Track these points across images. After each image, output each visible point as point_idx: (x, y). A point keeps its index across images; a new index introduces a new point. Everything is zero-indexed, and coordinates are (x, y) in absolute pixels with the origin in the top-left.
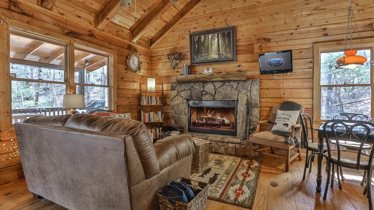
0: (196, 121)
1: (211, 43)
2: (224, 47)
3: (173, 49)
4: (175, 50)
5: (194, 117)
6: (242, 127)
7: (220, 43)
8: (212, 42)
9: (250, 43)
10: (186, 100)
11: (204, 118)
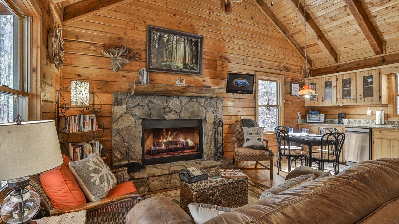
0: (153, 148)
1: (176, 48)
2: (191, 56)
3: (115, 38)
4: (119, 41)
5: (149, 143)
6: (210, 148)
7: (186, 50)
8: (177, 46)
9: (214, 58)
10: (141, 120)
11: (163, 142)
